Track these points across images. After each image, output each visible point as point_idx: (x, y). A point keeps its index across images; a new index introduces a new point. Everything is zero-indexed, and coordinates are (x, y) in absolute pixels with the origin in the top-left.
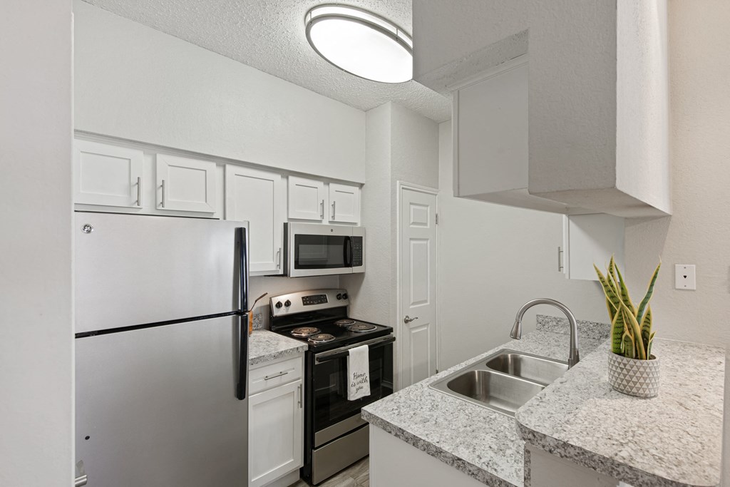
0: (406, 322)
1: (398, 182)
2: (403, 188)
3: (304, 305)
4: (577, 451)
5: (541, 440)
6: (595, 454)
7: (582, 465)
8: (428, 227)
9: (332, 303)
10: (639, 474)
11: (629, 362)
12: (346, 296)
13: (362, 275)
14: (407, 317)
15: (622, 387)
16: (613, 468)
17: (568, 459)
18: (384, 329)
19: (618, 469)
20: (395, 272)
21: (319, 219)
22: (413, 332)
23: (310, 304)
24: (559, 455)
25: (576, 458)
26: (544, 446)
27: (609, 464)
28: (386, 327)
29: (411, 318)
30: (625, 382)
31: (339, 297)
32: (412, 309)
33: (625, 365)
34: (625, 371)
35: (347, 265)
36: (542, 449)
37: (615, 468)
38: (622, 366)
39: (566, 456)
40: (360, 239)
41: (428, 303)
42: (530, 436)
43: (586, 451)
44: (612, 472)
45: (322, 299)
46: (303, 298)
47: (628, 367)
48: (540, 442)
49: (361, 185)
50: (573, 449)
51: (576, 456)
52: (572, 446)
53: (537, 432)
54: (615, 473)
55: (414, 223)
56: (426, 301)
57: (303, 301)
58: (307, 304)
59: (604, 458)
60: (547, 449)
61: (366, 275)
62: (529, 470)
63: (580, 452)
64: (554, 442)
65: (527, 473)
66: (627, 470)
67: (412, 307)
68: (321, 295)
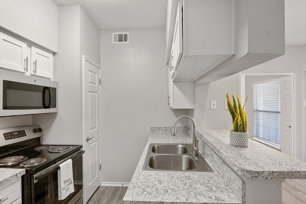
0: (87, 140)
1: (83, 56)
2: (86, 60)
3: (6, 139)
4: (278, 173)
5: (262, 175)
6: (285, 172)
7: (280, 179)
8: (97, 85)
9: (30, 135)
10: (301, 173)
11: (243, 134)
12: (40, 130)
13: (55, 114)
14: (88, 137)
15: (240, 145)
16: (292, 175)
17: (274, 179)
18: (77, 147)
19: (294, 174)
20: (82, 110)
21: (23, 71)
22: (90, 146)
23: (11, 138)
24: (270, 178)
25: (278, 177)
26: (263, 177)
27: (290, 174)
28: (77, 145)
29: (90, 137)
30: (241, 142)
31: (35, 131)
32: (90, 132)
33: (242, 135)
34: (242, 138)
35: (45, 107)
36: (263, 179)
37: (293, 174)
38: (240, 136)
39: (273, 178)
40: (55, 89)
41: (97, 129)
42: (257, 174)
43: (281, 172)
44: (291, 177)
45: (22, 134)
46: (4, 134)
47: (243, 136)
48: (261, 176)
49: (54, 54)
50: (276, 173)
51: (277, 176)
52: (276, 172)
53: (260, 171)
54: (293, 176)
55: (90, 82)
56: (95, 127)
57: (5, 137)
58: (8, 139)
59: (289, 172)
60: (265, 178)
61: (58, 114)
62: (245, 192)
63: (279, 173)
64: (268, 173)
65: (243, 194)
66: (297, 173)
67: (90, 131)
68: (21, 131)
